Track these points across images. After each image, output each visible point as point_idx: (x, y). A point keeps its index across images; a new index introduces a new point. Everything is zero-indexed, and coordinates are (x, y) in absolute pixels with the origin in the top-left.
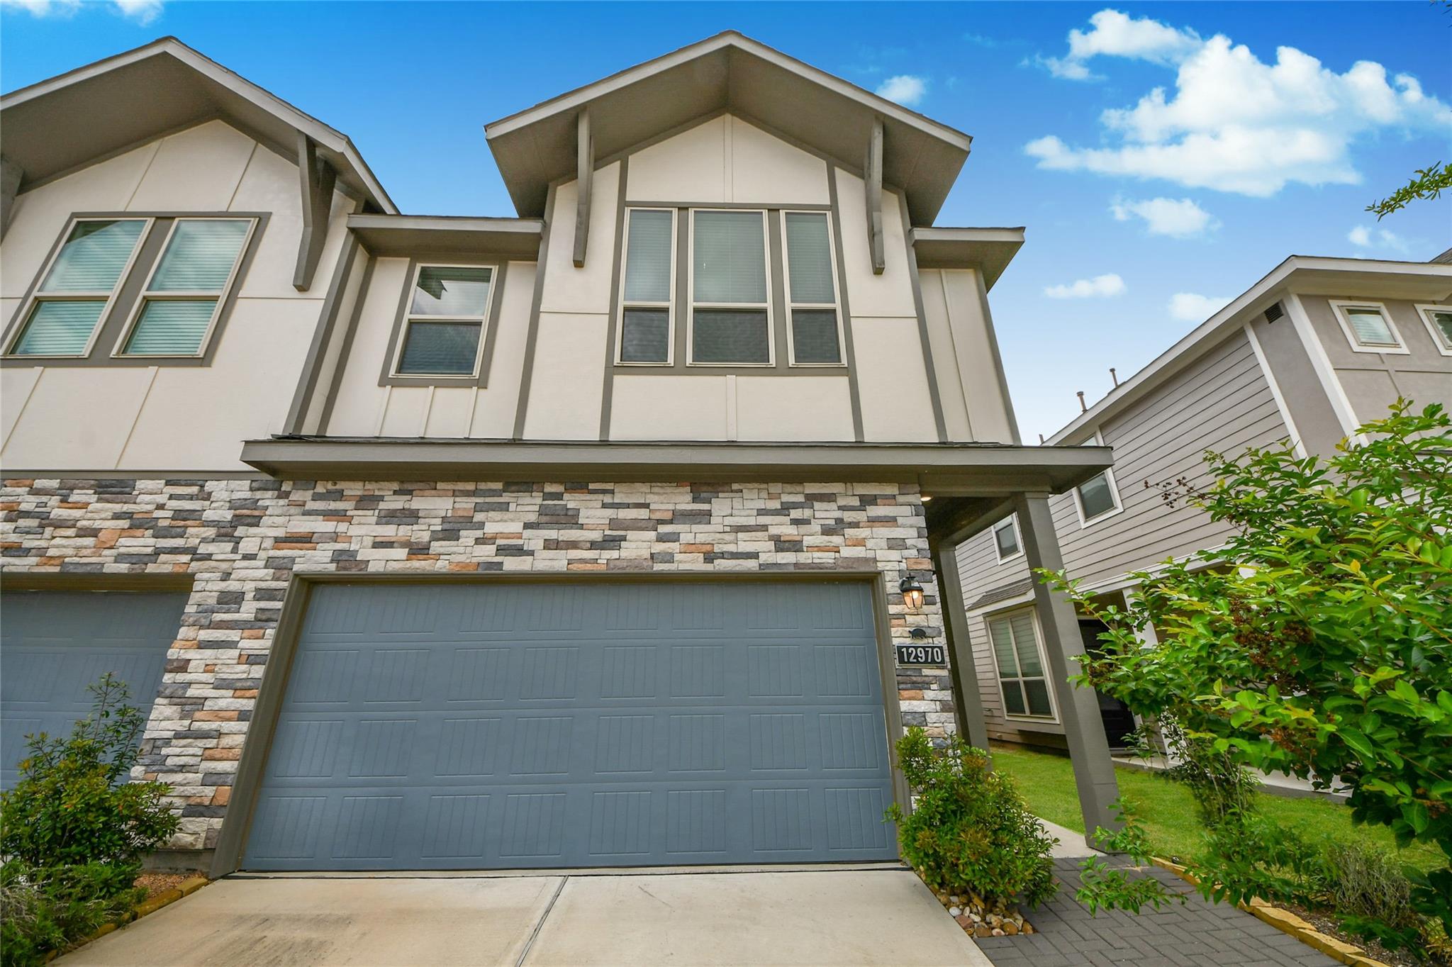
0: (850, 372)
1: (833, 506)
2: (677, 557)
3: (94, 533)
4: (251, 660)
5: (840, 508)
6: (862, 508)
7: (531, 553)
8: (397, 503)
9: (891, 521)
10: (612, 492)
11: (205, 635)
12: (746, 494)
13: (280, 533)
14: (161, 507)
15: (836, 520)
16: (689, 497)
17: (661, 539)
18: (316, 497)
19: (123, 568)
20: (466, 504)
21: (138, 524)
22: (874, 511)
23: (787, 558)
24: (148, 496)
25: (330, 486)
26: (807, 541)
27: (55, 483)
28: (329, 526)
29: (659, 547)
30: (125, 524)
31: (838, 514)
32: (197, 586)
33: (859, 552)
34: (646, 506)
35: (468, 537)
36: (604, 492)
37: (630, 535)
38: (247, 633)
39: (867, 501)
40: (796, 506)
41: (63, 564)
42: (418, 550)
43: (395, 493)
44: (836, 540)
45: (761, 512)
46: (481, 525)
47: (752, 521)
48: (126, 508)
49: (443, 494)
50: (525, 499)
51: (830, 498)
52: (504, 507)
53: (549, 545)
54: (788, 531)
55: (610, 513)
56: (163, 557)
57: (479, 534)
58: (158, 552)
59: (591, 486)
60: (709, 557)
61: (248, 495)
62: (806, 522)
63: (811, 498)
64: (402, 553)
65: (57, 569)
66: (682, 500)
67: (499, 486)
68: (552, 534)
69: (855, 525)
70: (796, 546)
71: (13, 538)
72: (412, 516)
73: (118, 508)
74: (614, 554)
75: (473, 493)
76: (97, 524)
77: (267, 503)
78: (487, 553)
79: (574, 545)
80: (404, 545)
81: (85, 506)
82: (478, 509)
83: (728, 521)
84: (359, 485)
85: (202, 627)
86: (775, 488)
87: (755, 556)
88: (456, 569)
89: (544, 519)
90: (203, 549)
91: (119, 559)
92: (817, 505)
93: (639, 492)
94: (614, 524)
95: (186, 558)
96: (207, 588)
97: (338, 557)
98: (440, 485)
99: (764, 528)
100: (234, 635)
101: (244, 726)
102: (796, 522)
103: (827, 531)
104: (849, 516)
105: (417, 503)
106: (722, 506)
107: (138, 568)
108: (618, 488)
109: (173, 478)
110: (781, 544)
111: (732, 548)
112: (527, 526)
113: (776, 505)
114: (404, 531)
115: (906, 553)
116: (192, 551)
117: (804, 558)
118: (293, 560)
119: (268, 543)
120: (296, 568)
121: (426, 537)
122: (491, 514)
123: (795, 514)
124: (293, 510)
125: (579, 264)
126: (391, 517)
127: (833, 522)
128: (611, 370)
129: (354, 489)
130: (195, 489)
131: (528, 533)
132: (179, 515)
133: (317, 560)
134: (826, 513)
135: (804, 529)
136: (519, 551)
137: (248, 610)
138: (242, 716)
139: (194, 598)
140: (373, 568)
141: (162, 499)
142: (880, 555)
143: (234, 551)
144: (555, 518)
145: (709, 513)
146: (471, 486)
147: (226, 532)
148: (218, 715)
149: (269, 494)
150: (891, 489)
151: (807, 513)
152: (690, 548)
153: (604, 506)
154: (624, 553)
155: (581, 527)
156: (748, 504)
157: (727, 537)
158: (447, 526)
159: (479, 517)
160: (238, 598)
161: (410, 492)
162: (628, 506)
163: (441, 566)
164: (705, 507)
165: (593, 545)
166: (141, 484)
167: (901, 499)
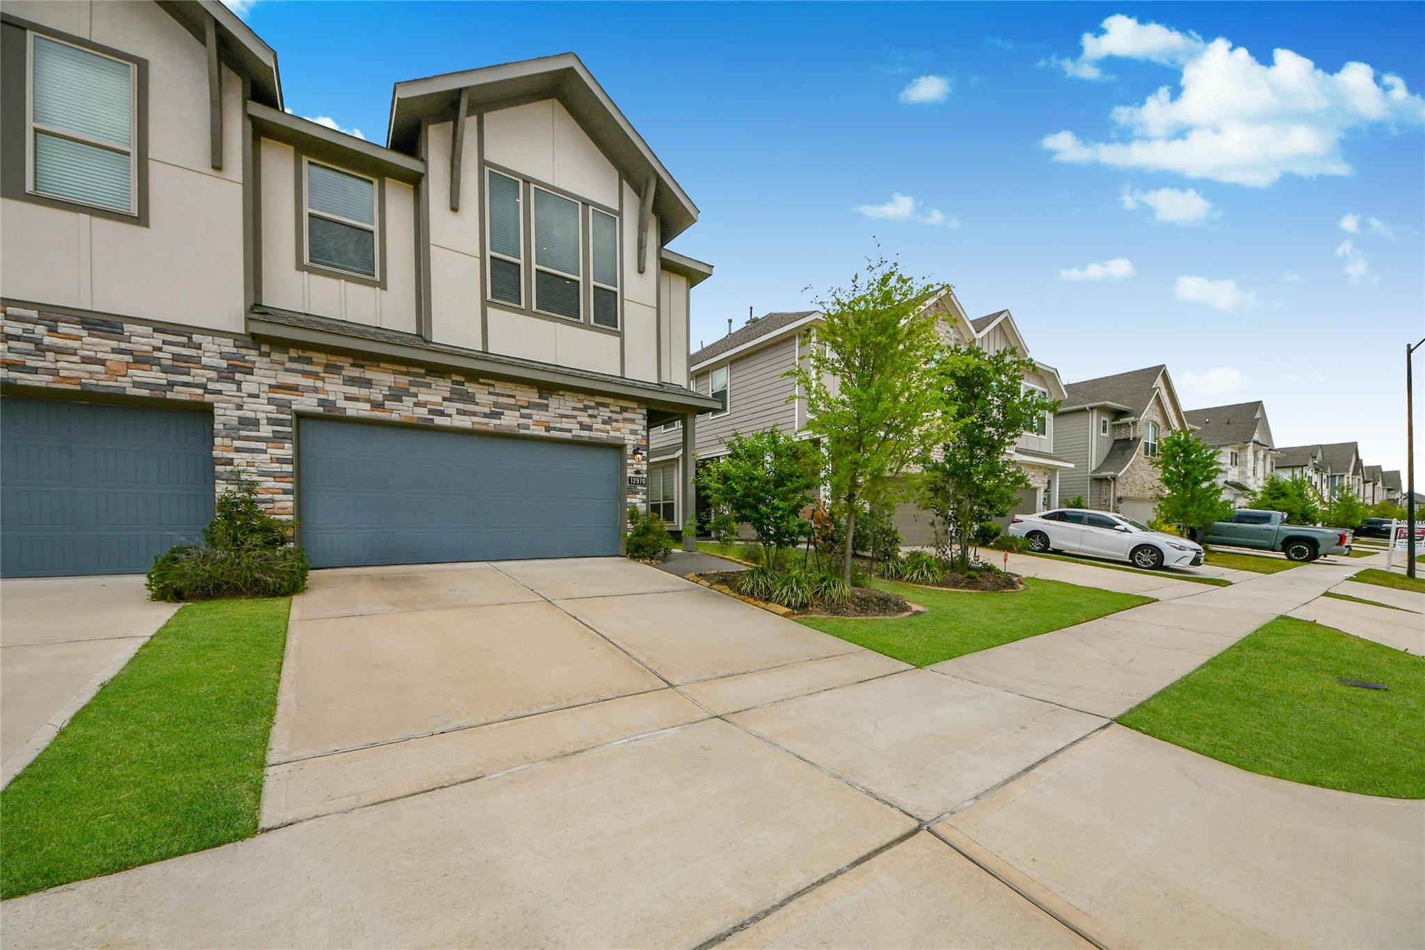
0: (621, 335)
1: (608, 410)
2: (532, 427)
3: (102, 362)
4: (281, 461)
5: (611, 412)
6: (620, 413)
7: (450, 416)
8: (356, 373)
9: (632, 421)
10: (493, 385)
11: (237, 443)
12: (567, 398)
13: (273, 382)
14: (160, 349)
15: (609, 417)
16: (537, 395)
17: (522, 416)
18: (291, 360)
19: (145, 393)
20: (403, 380)
21: (142, 360)
22: (626, 415)
23: (585, 433)
24: (143, 340)
25: (300, 353)
26: (595, 426)
27: (34, 314)
28: (309, 382)
29: (522, 421)
30: (129, 358)
31: (610, 415)
32: (216, 411)
33: (617, 434)
34: (514, 397)
35: (408, 401)
36: (489, 385)
37: (506, 412)
38: (270, 445)
39: (623, 409)
40: (591, 408)
41: (81, 384)
42: (377, 405)
43: (352, 365)
44: (608, 427)
45: (574, 409)
46: (416, 395)
47: (569, 413)
48: (123, 345)
49: (385, 371)
50: (441, 382)
51: (606, 405)
52: (429, 386)
53: (460, 412)
54: (587, 420)
55: (494, 398)
56: (176, 388)
57: (415, 400)
58: (171, 385)
59: (481, 380)
60: (548, 429)
61: (235, 350)
62: (595, 417)
63: (599, 404)
64: (368, 406)
65: (78, 388)
66: (533, 396)
67: (422, 371)
68: (461, 406)
69: (617, 421)
70: (589, 428)
71: (12, 357)
72: (368, 383)
73: (114, 344)
74: (498, 422)
75: (407, 374)
76: (100, 355)
77: (253, 359)
78: (422, 412)
79: (474, 414)
80: (368, 400)
81: (79, 338)
82: (411, 384)
83: (558, 411)
84: (323, 356)
85: (233, 439)
86: (582, 396)
87: (570, 431)
88: (405, 420)
89: (455, 397)
90: (210, 386)
91: (136, 385)
92: (601, 408)
93: (509, 388)
94: (496, 404)
95: (200, 391)
96: (225, 414)
97: (321, 403)
98: (382, 365)
99: (575, 417)
100: (262, 446)
101: (291, 497)
102: (590, 416)
103: (604, 423)
104: (615, 416)
105: (369, 375)
106: (553, 402)
107: (158, 394)
108: (498, 384)
109: (160, 327)
110: (583, 427)
111: (559, 426)
112: (444, 399)
113: (581, 406)
114: (363, 392)
115: (637, 436)
116: (204, 387)
117: (593, 434)
118: (290, 401)
119: (265, 388)
120: (294, 407)
121: (380, 398)
122: (421, 389)
123: (590, 412)
124: (277, 367)
125: (454, 209)
126: (351, 381)
127: (607, 418)
128: (485, 304)
129: (320, 358)
130: (185, 340)
131: (446, 403)
132: (176, 357)
133: (308, 403)
134: (605, 413)
135: (594, 420)
136: (442, 413)
137: (266, 430)
138: (285, 492)
139: (218, 419)
140: (350, 413)
141: (158, 343)
142: (627, 437)
143: (239, 390)
144: (461, 398)
145: (547, 406)
146: (404, 369)
147: (227, 375)
148: (267, 490)
149: (253, 352)
150: (634, 405)
151: (596, 412)
152: (538, 423)
153: (490, 393)
154: (503, 422)
155: (477, 404)
156: (567, 403)
157: (558, 420)
158: (392, 392)
159: (413, 390)
160: (255, 423)
161: (362, 367)
162: (503, 395)
163: (395, 417)
164: (545, 402)
165: (485, 415)
166: (128, 328)
167: (638, 411)
